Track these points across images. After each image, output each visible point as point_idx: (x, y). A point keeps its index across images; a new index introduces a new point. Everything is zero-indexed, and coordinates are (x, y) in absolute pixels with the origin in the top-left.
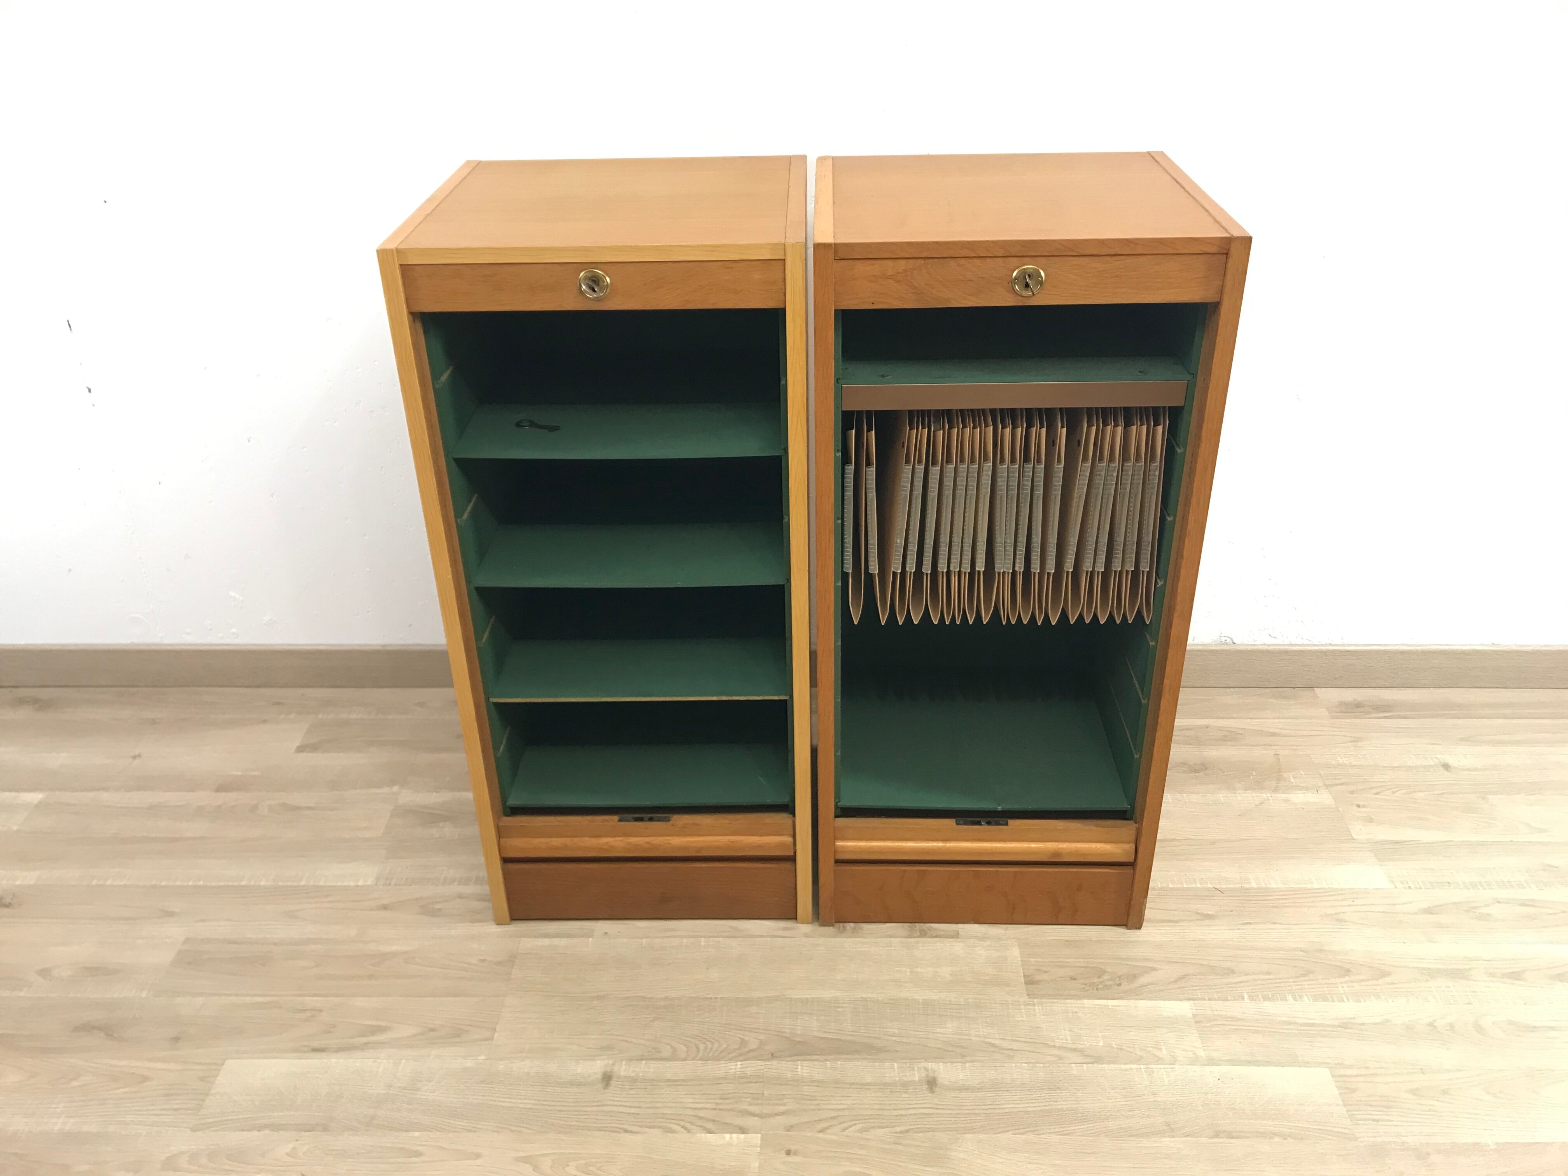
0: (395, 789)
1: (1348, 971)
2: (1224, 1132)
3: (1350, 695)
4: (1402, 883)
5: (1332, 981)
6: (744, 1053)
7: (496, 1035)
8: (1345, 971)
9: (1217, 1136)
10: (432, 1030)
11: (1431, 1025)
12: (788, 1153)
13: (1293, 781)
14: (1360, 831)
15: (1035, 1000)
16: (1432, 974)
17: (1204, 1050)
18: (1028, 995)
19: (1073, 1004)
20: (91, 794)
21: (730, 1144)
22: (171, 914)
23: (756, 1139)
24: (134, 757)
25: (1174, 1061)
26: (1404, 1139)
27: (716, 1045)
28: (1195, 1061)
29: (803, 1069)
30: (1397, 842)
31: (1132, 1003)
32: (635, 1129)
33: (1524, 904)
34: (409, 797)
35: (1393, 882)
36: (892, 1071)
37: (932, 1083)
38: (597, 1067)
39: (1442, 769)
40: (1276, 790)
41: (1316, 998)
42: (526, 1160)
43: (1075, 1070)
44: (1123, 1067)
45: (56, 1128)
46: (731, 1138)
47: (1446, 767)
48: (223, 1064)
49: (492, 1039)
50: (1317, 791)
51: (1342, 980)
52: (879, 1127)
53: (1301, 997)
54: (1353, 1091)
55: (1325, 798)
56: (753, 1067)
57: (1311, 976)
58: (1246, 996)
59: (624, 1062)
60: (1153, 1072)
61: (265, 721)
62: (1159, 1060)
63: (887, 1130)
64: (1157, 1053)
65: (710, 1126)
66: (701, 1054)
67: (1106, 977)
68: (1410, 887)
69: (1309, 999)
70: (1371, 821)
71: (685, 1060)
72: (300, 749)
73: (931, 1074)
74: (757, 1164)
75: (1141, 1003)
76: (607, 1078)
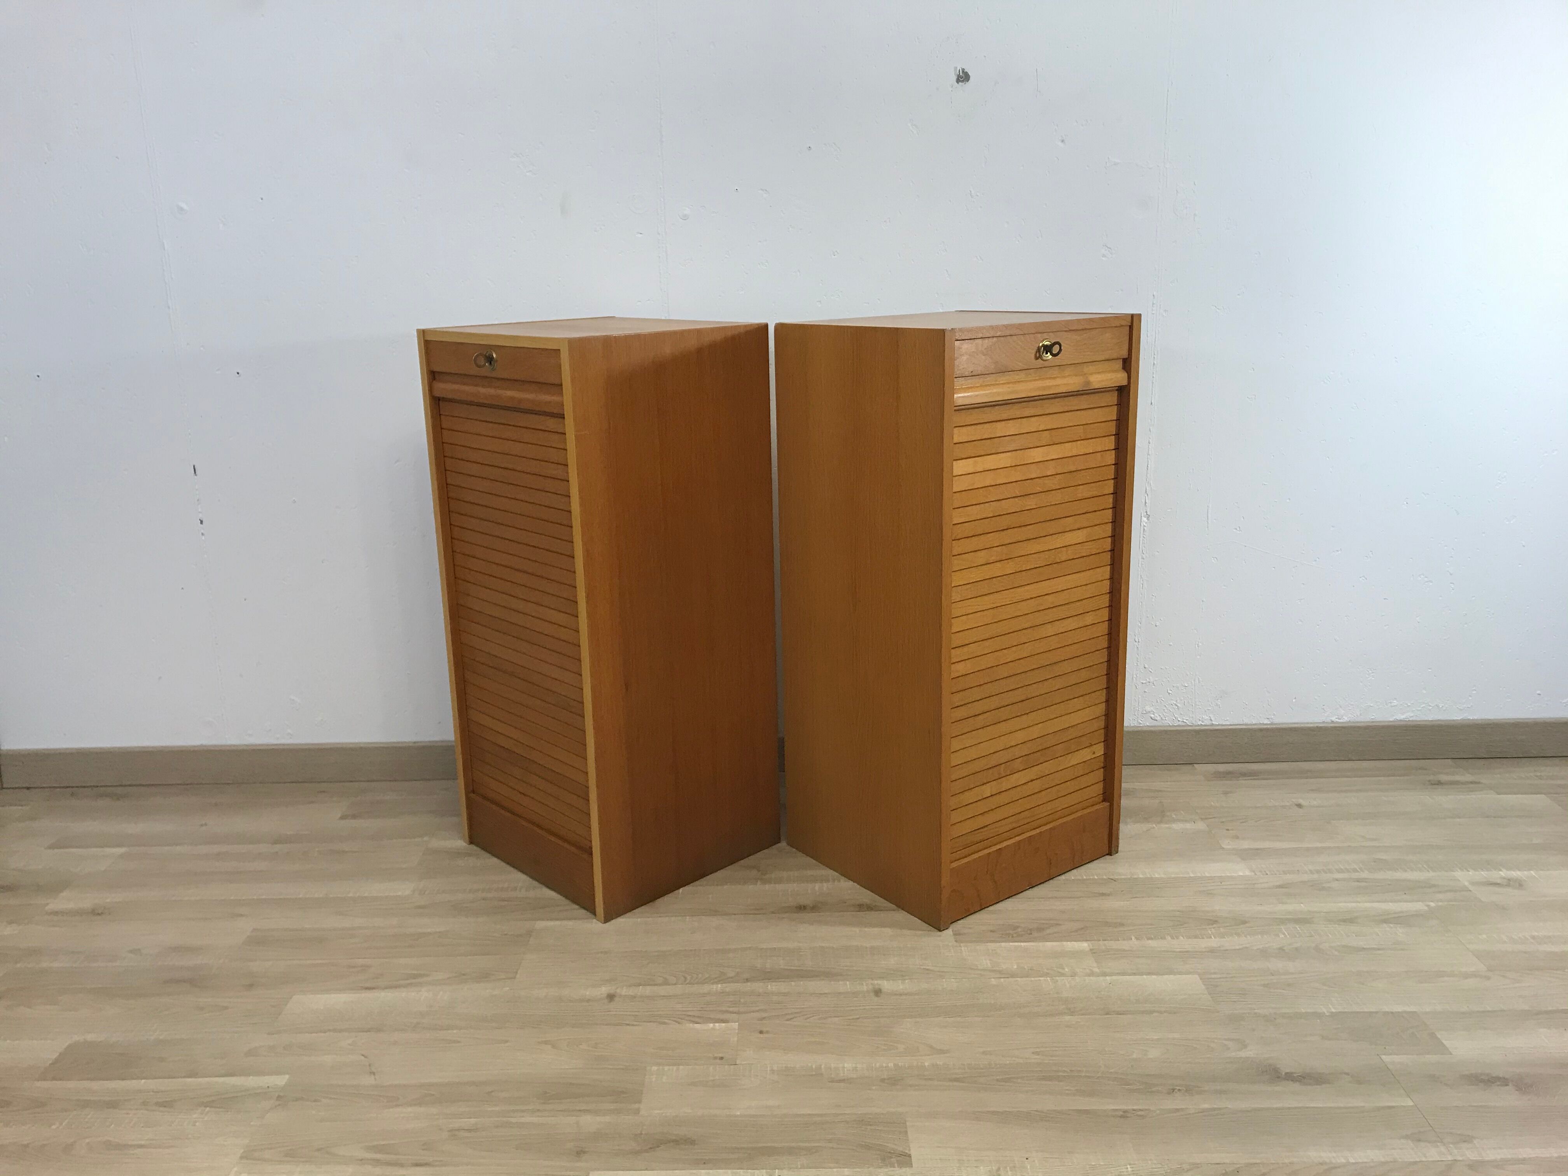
0: (426, 839)
1: (1216, 922)
2: (1114, 1011)
3: (1222, 768)
4: (1261, 871)
5: (1204, 927)
6: (722, 978)
7: (518, 976)
8: (1214, 922)
9: (1107, 1014)
10: (464, 975)
11: (1281, 949)
12: (761, 1032)
13: (1175, 817)
14: (1228, 844)
15: (962, 944)
16: (1283, 921)
17: (1099, 968)
18: (956, 941)
19: (991, 946)
20: (166, 848)
21: (713, 1029)
22: (242, 915)
23: (736, 1025)
24: (202, 825)
25: (1074, 975)
26: (1256, 1011)
27: (700, 975)
28: (1092, 974)
29: (772, 987)
30: (1257, 849)
31: (1041, 944)
32: (635, 1023)
33: (1358, 880)
34: (436, 843)
35: (1254, 872)
36: (845, 986)
37: (878, 992)
38: (604, 990)
39: (1296, 806)
40: (1161, 822)
41: (1189, 937)
42: (546, 1043)
43: (994, 981)
44: (1033, 979)
45: (152, 1038)
46: (714, 1026)
47: (1299, 806)
48: (291, 998)
49: (515, 978)
50: (1194, 822)
51: (1210, 926)
52: (835, 1017)
53: (1177, 938)
54: (1217, 986)
55: (1201, 826)
56: (729, 987)
57: (1186, 925)
58: (1133, 938)
59: (625, 987)
60: (1057, 981)
61: (312, 802)
62: (1062, 975)
63: (841, 1018)
64: (1060, 970)
65: (697, 1020)
66: (688, 981)
67: (1019, 930)
68: (1267, 874)
69: (1184, 938)
70: (1237, 838)
71: (675, 984)
72: (343, 818)
73: (877, 987)
74: (736, 1039)
75: (1049, 944)
76: (611, 997)
